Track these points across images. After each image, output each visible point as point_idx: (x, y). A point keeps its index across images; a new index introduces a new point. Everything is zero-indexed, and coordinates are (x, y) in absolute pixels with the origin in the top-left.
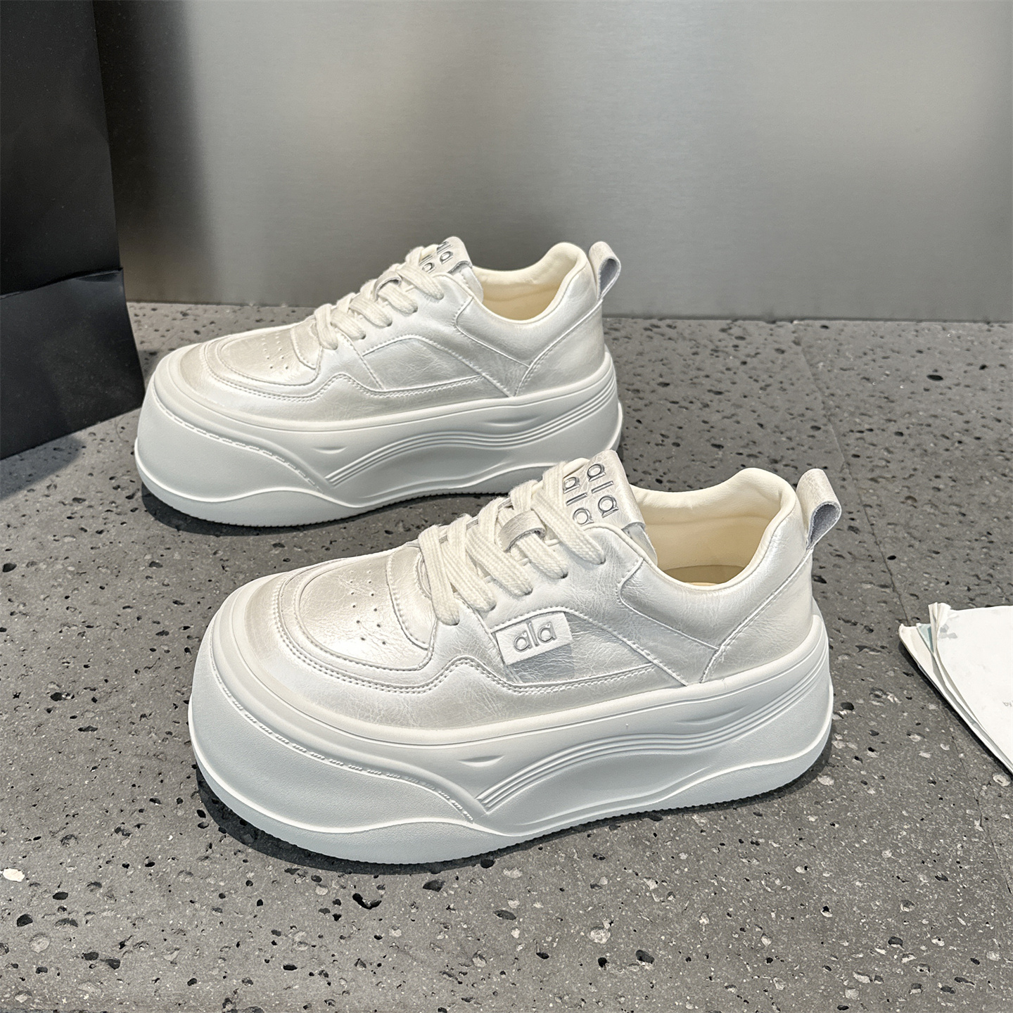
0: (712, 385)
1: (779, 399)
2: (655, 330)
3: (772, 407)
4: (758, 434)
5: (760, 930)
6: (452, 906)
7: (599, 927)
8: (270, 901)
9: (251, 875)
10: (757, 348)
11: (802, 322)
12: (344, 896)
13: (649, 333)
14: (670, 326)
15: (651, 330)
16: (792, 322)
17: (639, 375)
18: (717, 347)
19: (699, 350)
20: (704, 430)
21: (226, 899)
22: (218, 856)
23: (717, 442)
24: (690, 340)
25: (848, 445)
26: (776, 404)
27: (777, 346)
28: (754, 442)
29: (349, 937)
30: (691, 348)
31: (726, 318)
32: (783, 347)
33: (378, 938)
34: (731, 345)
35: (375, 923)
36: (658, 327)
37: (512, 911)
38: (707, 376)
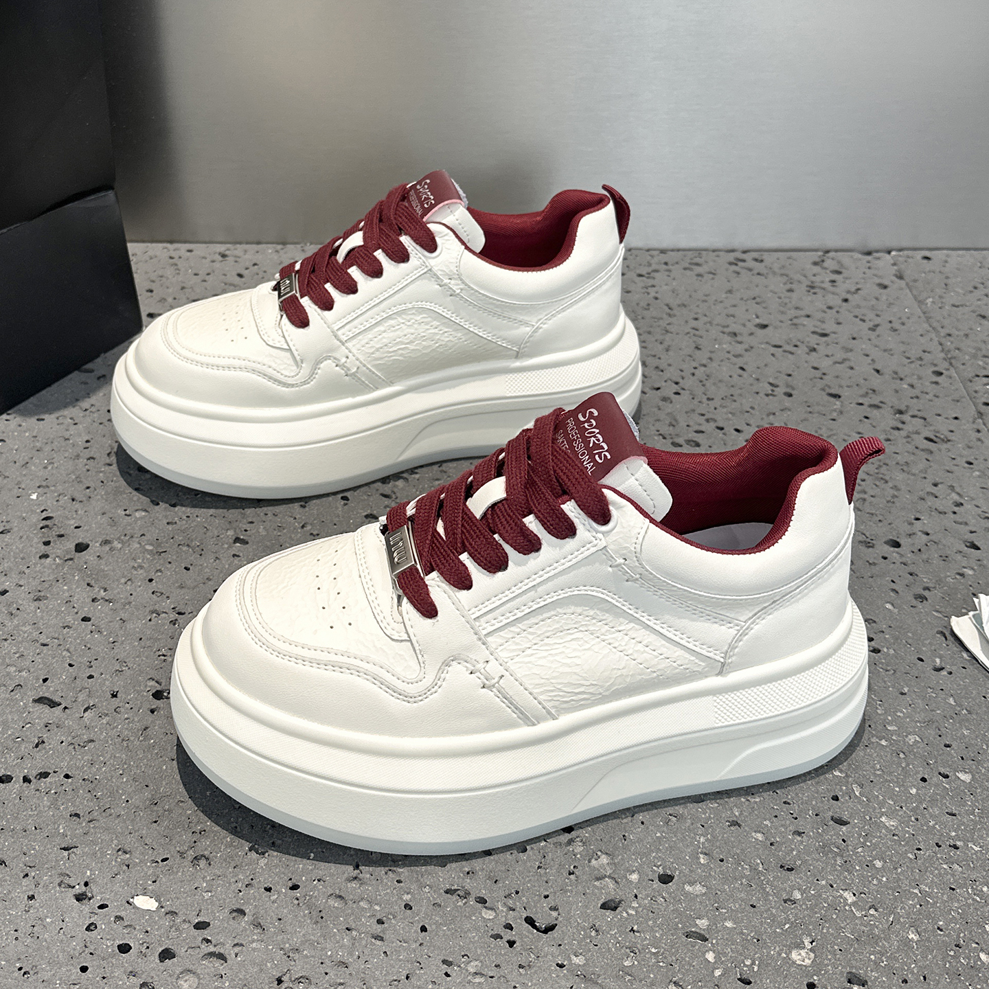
0: (815, 326)
1: (891, 341)
2: (741, 264)
3: (885, 351)
4: (876, 381)
5: (976, 946)
6: (635, 928)
7: (800, 946)
8: (434, 927)
9: (407, 897)
10: (857, 283)
11: (901, 253)
12: (515, 918)
13: (734, 268)
14: (756, 260)
15: (736, 265)
16: (889, 252)
17: (733, 316)
18: (812, 282)
19: (793, 286)
20: (815, 378)
21: (386, 925)
22: (368, 876)
23: (833, 391)
24: (782, 275)
25: (976, 392)
26: (889, 347)
27: (878, 281)
28: (874, 391)
29: (529, 965)
30: (785, 284)
31: (816, 250)
32: (886, 282)
33: (561, 966)
34: (827, 280)
35: (554, 949)
36: (744, 261)
37: (702, 932)
38: (808, 316)
